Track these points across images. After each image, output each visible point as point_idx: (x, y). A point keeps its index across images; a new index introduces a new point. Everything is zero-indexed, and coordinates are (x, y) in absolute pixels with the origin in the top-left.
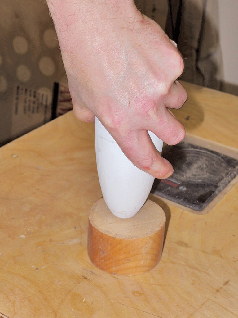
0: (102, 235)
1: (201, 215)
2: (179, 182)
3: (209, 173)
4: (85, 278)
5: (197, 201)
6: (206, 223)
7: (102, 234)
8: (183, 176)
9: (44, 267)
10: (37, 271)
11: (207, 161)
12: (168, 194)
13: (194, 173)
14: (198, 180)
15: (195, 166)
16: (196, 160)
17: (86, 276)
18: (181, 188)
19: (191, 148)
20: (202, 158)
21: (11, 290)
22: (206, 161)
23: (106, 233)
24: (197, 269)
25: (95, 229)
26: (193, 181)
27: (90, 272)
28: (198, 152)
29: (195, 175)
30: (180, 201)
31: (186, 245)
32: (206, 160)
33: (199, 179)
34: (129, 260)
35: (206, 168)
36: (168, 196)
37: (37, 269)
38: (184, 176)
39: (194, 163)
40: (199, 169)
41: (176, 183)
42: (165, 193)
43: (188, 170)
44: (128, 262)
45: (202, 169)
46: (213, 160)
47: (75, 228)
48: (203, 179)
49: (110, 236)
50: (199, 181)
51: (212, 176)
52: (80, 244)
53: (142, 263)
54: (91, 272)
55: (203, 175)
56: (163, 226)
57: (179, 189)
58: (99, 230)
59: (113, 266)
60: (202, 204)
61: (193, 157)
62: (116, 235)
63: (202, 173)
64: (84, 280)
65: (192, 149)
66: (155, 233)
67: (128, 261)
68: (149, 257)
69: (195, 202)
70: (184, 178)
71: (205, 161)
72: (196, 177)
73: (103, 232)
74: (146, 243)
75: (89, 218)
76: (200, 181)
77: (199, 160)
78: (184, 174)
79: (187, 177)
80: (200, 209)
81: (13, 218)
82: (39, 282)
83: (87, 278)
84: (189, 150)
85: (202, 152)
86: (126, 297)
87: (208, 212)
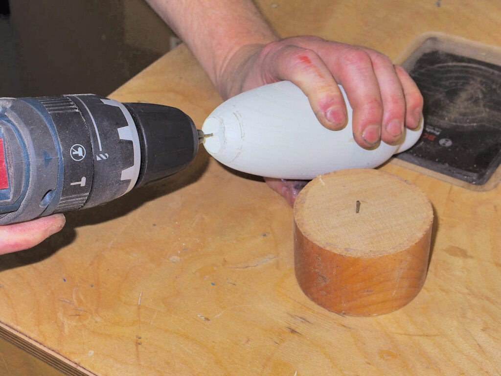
0: (321, 251)
1: (484, 193)
2: (438, 131)
3: (490, 107)
4: (293, 331)
5: (473, 166)
6: (495, 207)
7: (321, 249)
8: (442, 117)
9: (218, 315)
10: (208, 323)
11: (484, 85)
12: (420, 155)
13: (463, 110)
14: (472, 124)
15: (463, 95)
16: (463, 84)
17: (293, 328)
18: (442, 141)
19: (452, 62)
20: (473, 79)
21: (168, 363)
22: (482, 85)
23: (328, 248)
24: (488, 299)
25: (308, 241)
26: (462, 127)
27: (301, 318)
28: (466, 69)
29: (464, 115)
30: (444, 167)
31: (464, 254)
32: (482, 83)
33: (473, 121)
34: (371, 291)
35: (483, 99)
36: (420, 159)
37: (207, 319)
38: (444, 119)
39: (461, 90)
40: (469, 102)
41: (433, 134)
42: (415, 155)
43: (452, 104)
44: (368, 295)
45: (476, 101)
46: (493, 82)
47: (265, 235)
48: (481, 121)
49: (336, 252)
50: (473, 126)
51: (496, 113)
52: (277, 265)
53: (394, 294)
54: (301, 320)
55: (478, 112)
56: (430, 228)
57: (439, 145)
58: (314, 242)
59: (343, 301)
60: (483, 171)
61: (457, 78)
62: (347, 250)
63: (478, 108)
64: (291, 335)
65: (455, 64)
66: (416, 242)
67: (368, 293)
68: (406, 283)
69: (471, 168)
70: (445, 122)
71: (479, 85)
72: (468, 119)
73: (321, 246)
74: (401, 261)
75: (296, 219)
76: (475, 124)
77: (468, 83)
78: (445, 113)
79: (450, 120)
80: (481, 180)
81: (154, 225)
82: (213, 343)
83: (296, 332)
84: (448, 66)
85: (472, 68)
86: (369, 364)
87: (496, 186)
